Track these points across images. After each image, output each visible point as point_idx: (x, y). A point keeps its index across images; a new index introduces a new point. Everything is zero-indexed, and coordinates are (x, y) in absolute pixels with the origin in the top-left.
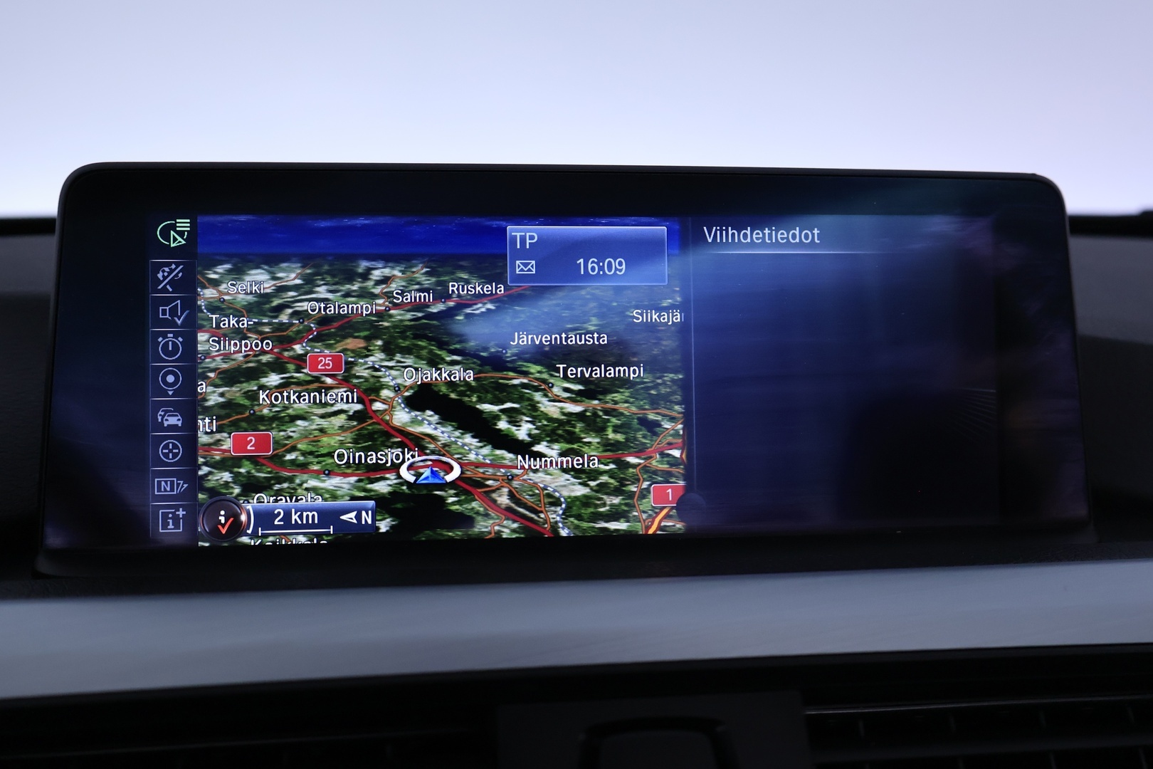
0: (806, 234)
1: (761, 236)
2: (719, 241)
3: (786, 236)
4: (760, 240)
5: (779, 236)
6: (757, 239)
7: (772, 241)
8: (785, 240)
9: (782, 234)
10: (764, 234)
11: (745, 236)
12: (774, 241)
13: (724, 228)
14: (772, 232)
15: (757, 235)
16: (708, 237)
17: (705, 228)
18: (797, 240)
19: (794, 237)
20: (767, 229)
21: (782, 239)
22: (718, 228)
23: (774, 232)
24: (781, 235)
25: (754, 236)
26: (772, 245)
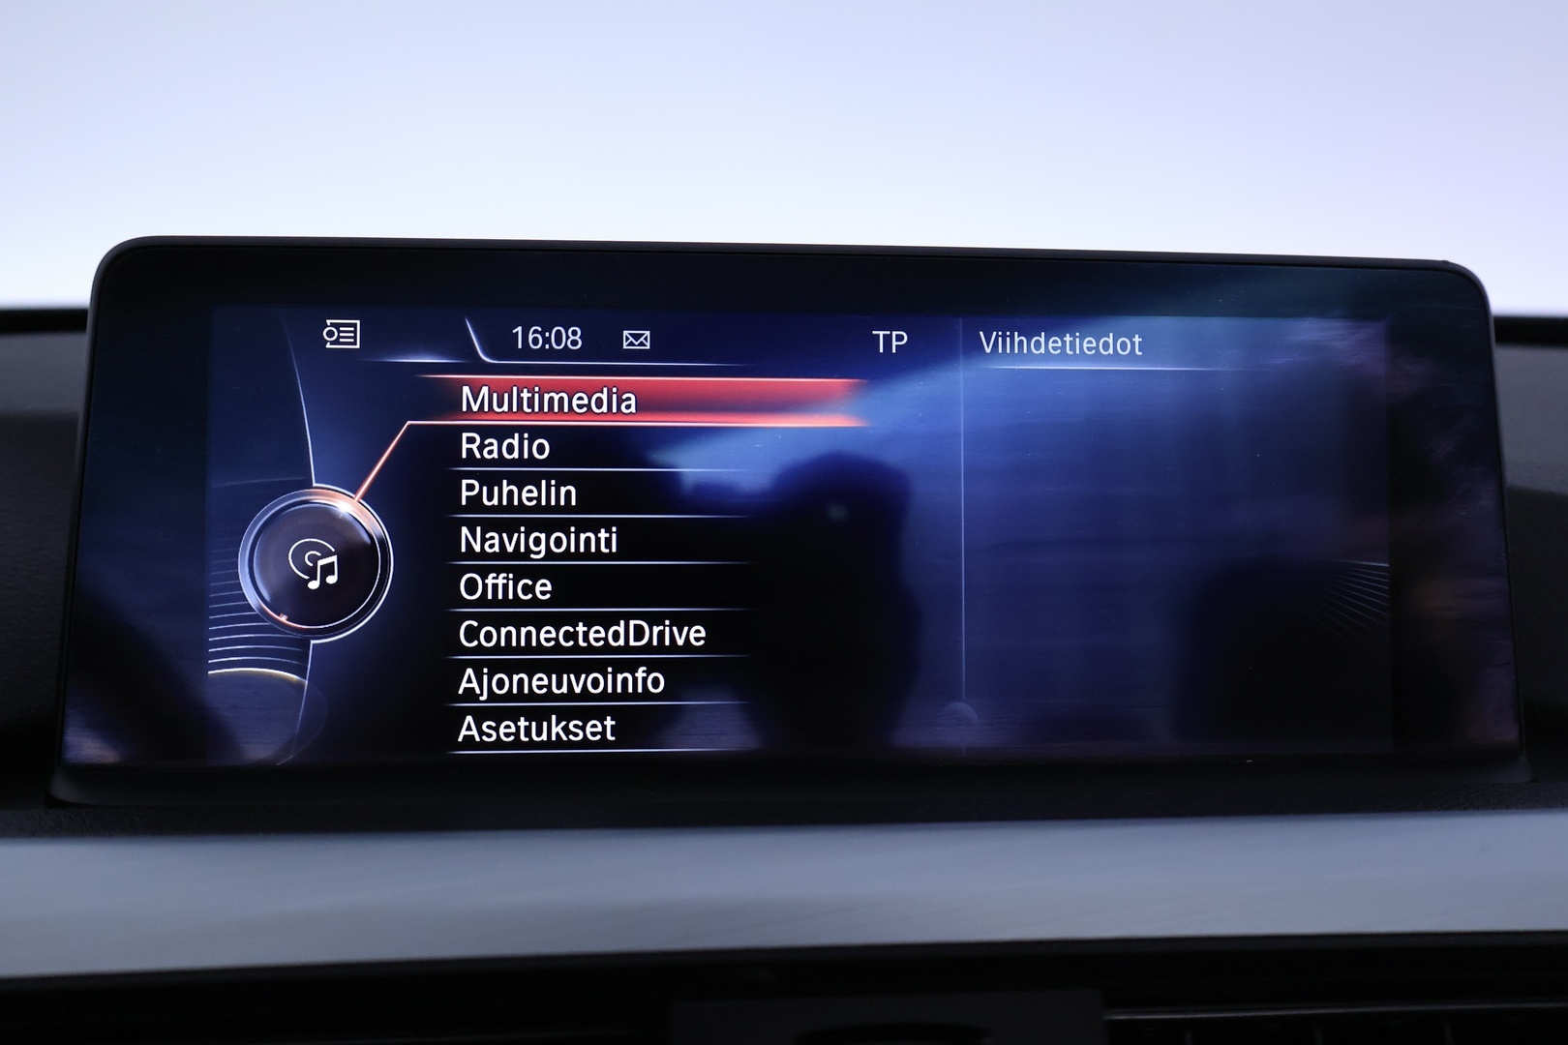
0: (1124, 343)
1: (1060, 344)
2: (1000, 351)
3: (1094, 345)
4: (1059, 351)
5: (1085, 345)
6: (1054, 348)
7: (1075, 352)
8: (1094, 351)
9: (1090, 342)
10: (1064, 343)
11: (1038, 345)
12: (1078, 352)
13: (1008, 333)
14: (1075, 339)
15: (1055, 342)
16: (986, 346)
17: (981, 333)
18: (1111, 351)
19: (1106, 346)
20: (1068, 335)
21: (1089, 349)
22: (1000, 333)
23: (1078, 340)
24: (1088, 343)
25: (1051, 345)
26: (1075, 358)
